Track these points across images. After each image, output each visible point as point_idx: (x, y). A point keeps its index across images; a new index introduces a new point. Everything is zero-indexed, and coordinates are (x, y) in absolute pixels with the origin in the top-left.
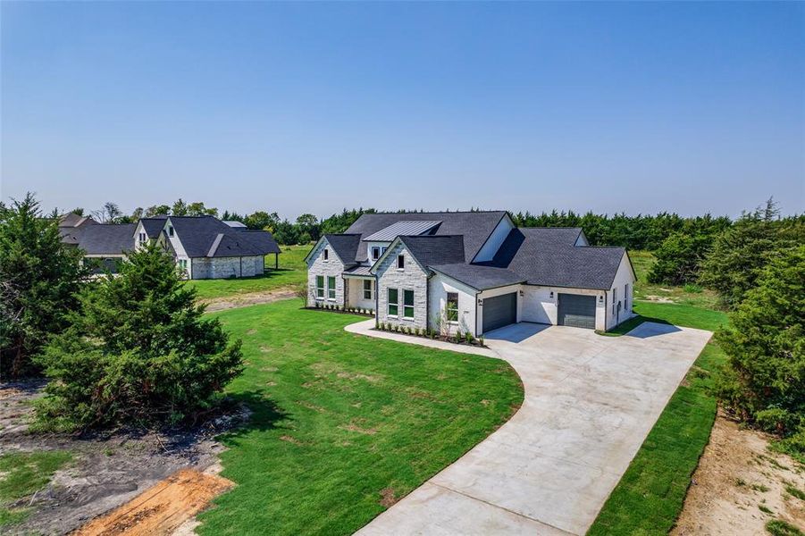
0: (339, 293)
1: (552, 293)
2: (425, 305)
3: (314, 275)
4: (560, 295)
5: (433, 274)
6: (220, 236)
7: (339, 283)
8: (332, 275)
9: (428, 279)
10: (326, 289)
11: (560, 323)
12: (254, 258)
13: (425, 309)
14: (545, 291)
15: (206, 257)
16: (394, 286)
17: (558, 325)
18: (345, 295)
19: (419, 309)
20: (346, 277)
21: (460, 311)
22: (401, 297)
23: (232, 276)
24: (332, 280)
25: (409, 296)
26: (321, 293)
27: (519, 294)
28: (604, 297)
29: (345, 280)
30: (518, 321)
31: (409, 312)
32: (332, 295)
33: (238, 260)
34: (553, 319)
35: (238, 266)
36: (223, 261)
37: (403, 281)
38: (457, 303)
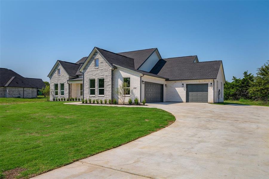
0: (66, 92)
1: (183, 84)
2: (110, 86)
3: (53, 84)
4: (187, 85)
5: (115, 68)
6: (13, 77)
7: (66, 86)
8: (62, 83)
9: (112, 71)
10: (59, 91)
11: (187, 101)
12: (31, 89)
13: (111, 89)
14: (179, 83)
15: (4, 86)
16: (93, 77)
17: (186, 102)
18: (69, 93)
19: (107, 89)
20: (70, 83)
21: (131, 88)
22: (97, 84)
23: (18, 97)
24: (62, 85)
25: (102, 82)
26: (57, 94)
27: (164, 86)
28: (213, 83)
29: (69, 84)
30: (164, 101)
31: (102, 92)
32: (63, 93)
33: (22, 89)
34: (184, 98)
35: (22, 92)
36: (13, 89)
37: (98, 74)
38: (129, 83)
